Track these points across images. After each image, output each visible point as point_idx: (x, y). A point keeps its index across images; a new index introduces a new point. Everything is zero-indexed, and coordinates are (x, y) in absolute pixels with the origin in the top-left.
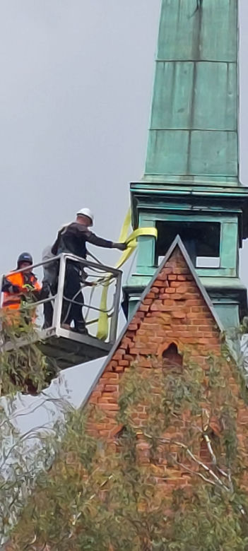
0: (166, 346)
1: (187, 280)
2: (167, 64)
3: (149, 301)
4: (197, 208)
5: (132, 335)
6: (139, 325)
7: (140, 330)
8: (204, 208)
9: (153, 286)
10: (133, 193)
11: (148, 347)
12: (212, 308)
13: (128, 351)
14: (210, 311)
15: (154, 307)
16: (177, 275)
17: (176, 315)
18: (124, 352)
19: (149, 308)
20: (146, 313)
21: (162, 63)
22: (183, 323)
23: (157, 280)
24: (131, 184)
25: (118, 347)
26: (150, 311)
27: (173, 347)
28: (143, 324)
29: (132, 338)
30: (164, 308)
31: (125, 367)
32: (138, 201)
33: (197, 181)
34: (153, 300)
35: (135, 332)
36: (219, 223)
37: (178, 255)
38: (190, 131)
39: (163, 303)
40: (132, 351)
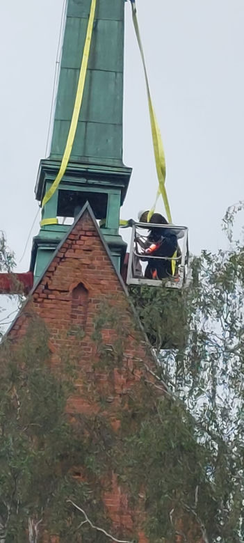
0: (76, 285)
1: (93, 236)
2: (69, 70)
3: (64, 250)
4: (91, 181)
5: (50, 274)
6: (56, 268)
7: (56, 271)
8: (96, 182)
9: (67, 239)
10: (43, 168)
11: (63, 284)
12: (111, 258)
13: (46, 287)
14: (110, 260)
15: (68, 254)
16: (86, 231)
17: (84, 261)
18: (43, 287)
19: (64, 256)
20: (61, 259)
21: (66, 70)
22: (89, 268)
23: (71, 234)
24: (42, 160)
25: (40, 283)
26: (64, 257)
27: (81, 285)
28: (59, 267)
29: (50, 277)
30: (75, 255)
31: (44, 298)
32: (46, 174)
33: (91, 160)
34: (67, 249)
35: (53, 272)
36: (107, 194)
37: (87, 216)
38: (86, 122)
39: (74, 252)
40: (50, 287)
